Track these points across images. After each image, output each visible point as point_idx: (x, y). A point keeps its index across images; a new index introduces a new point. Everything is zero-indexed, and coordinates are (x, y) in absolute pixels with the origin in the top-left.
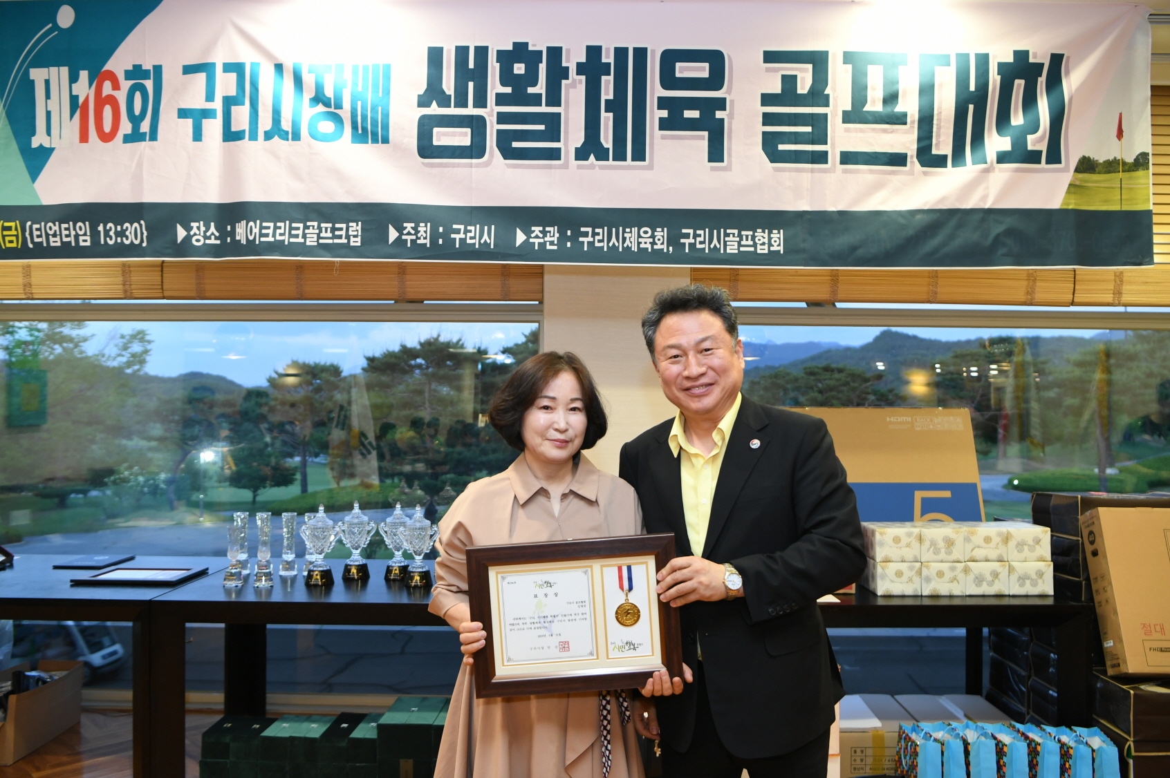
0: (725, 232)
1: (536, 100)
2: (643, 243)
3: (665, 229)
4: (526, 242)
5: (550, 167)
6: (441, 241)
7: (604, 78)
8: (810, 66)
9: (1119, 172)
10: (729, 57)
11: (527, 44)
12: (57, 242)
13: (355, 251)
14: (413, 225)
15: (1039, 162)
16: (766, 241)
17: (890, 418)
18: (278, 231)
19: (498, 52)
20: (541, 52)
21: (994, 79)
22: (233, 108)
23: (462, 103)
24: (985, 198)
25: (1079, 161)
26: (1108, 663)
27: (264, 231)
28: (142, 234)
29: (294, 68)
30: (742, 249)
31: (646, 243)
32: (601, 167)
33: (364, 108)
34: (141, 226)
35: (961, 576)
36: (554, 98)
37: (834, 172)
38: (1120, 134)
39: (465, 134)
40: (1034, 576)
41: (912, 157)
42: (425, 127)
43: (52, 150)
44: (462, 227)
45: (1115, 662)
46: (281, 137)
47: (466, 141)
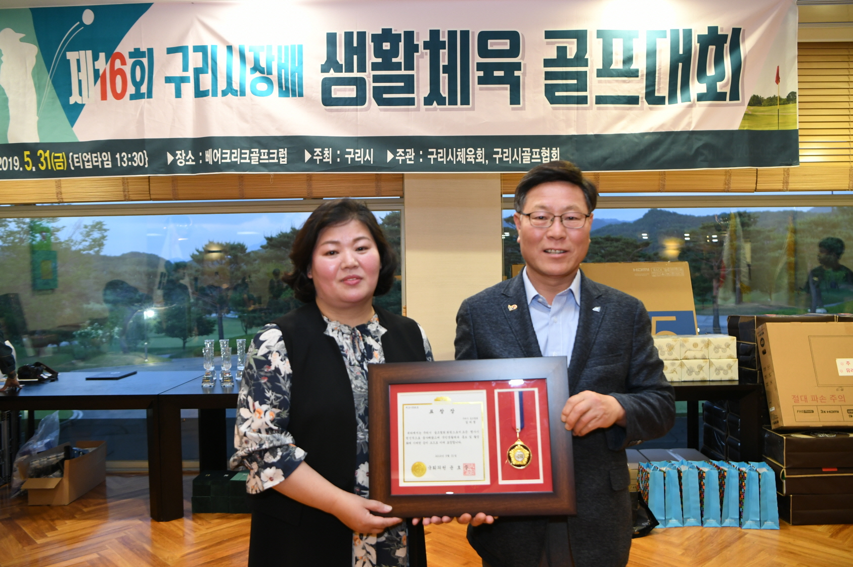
0: (522, 150)
1: (397, 66)
2: (469, 158)
3: (483, 149)
4: (394, 159)
5: (408, 110)
6: (338, 160)
7: (441, 51)
8: (575, 40)
9: (777, 105)
10: (522, 35)
11: (391, 30)
12: (89, 165)
13: (283, 168)
14: (320, 150)
15: (725, 100)
16: (548, 155)
17: (635, 269)
18: (233, 156)
19: (373, 35)
20: (400, 34)
21: (695, 46)
22: (201, 76)
23: (350, 69)
24: (689, 124)
25: (751, 98)
26: (772, 422)
27: (224, 156)
28: (145, 159)
29: (239, 49)
30: (533, 161)
31: (471, 158)
32: (441, 110)
33: (286, 74)
34: (144, 154)
35: (678, 369)
36: (410, 65)
37: (592, 109)
38: (778, 80)
39: (353, 90)
40: (725, 368)
41: (642, 98)
42: (327, 86)
43: (83, 105)
44: (352, 150)
45: (776, 420)
46: (232, 94)
47: (353, 94)
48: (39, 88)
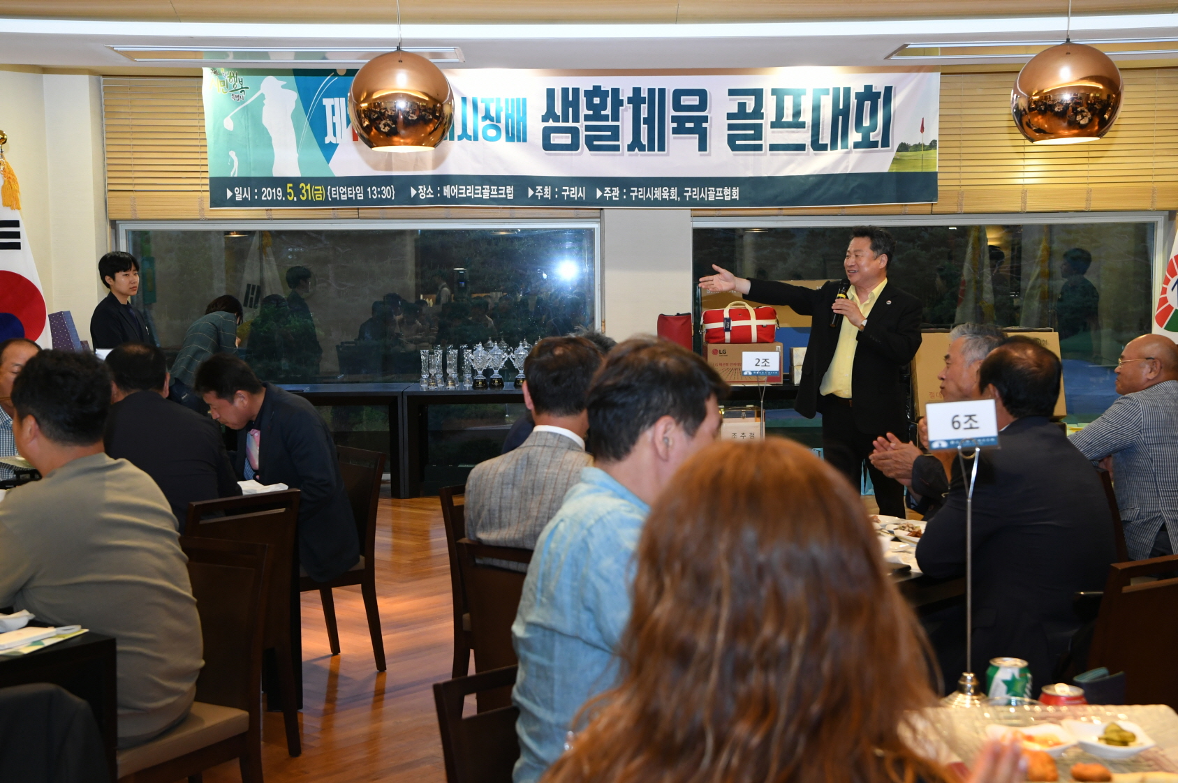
0: (708, 189)
1: (606, 118)
3: (676, 188)
4: (602, 196)
5: (614, 155)
6: (556, 196)
7: (642, 105)
8: (753, 97)
9: (921, 151)
10: (710, 92)
11: (601, 87)
12: (345, 197)
13: (510, 202)
14: (541, 187)
15: (877, 147)
16: (730, 193)
18: (468, 191)
19: (585, 91)
20: (608, 91)
21: (853, 102)
23: (566, 120)
25: (900, 145)
27: (460, 191)
28: (392, 192)
29: (473, 100)
30: (717, 198)
31: (665, 196)
32: (641, 155)
33: (513, 123)
34: (391, 188)
36: (616, 117)
37: (766, 155)
38: (922, 129)
41: (808, 145)
42: (547, 133)
43: (337, 145)
44: (567, 188)
46: (467, 139)
47: (569, 141)
48: (298, 129)
